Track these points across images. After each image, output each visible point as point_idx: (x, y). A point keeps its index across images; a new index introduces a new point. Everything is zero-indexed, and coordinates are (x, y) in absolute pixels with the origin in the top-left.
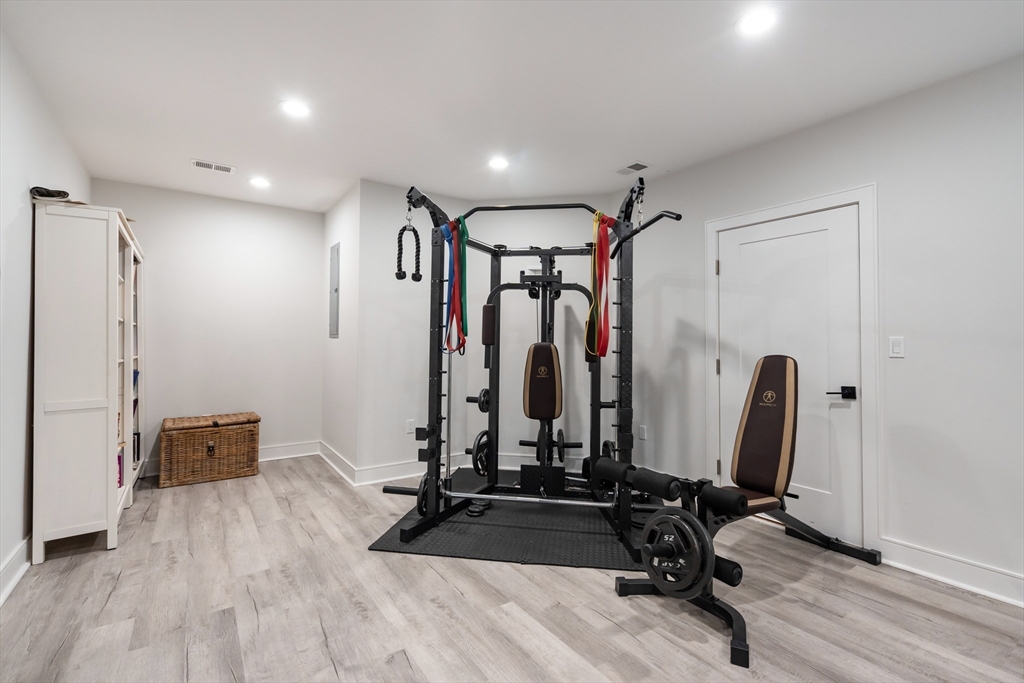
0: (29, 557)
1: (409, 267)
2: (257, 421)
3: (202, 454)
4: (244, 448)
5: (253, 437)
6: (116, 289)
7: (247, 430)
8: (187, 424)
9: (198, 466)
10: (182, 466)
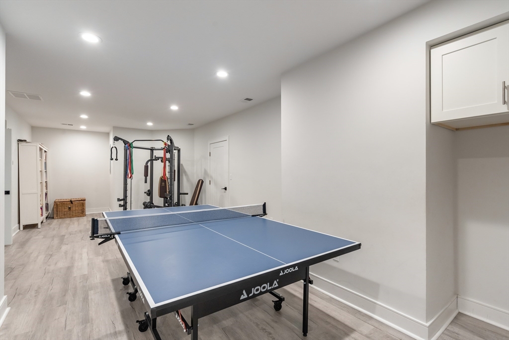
0: (19, 229)
1: (114, 157)
2: (85, 200)
3: (67, 209)
4: (80, 208)
5: (83, 205)
6: (39, 162)
7: (82, 203)
8: (62, 201)
9: (66, 213)
10: (61, 213)
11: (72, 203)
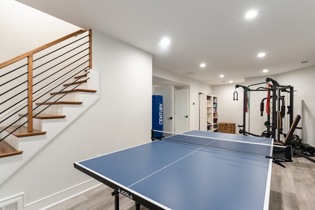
8: (222, 123)
10: (221, 130)
11: (226, 125)
